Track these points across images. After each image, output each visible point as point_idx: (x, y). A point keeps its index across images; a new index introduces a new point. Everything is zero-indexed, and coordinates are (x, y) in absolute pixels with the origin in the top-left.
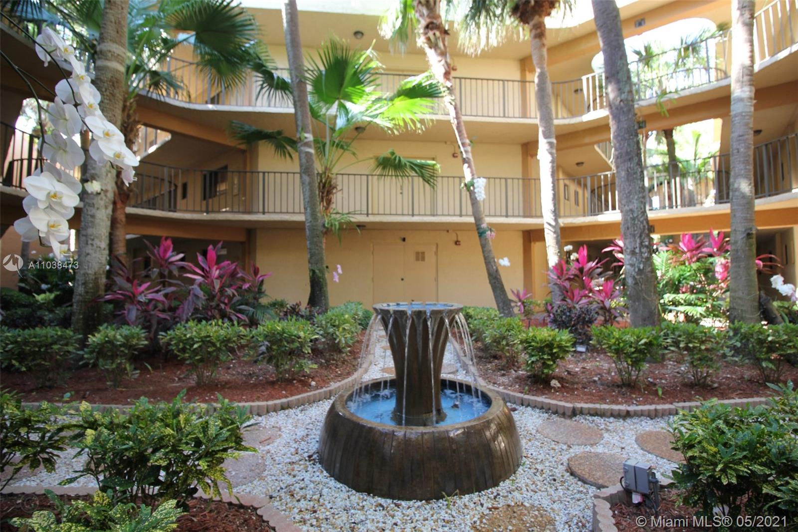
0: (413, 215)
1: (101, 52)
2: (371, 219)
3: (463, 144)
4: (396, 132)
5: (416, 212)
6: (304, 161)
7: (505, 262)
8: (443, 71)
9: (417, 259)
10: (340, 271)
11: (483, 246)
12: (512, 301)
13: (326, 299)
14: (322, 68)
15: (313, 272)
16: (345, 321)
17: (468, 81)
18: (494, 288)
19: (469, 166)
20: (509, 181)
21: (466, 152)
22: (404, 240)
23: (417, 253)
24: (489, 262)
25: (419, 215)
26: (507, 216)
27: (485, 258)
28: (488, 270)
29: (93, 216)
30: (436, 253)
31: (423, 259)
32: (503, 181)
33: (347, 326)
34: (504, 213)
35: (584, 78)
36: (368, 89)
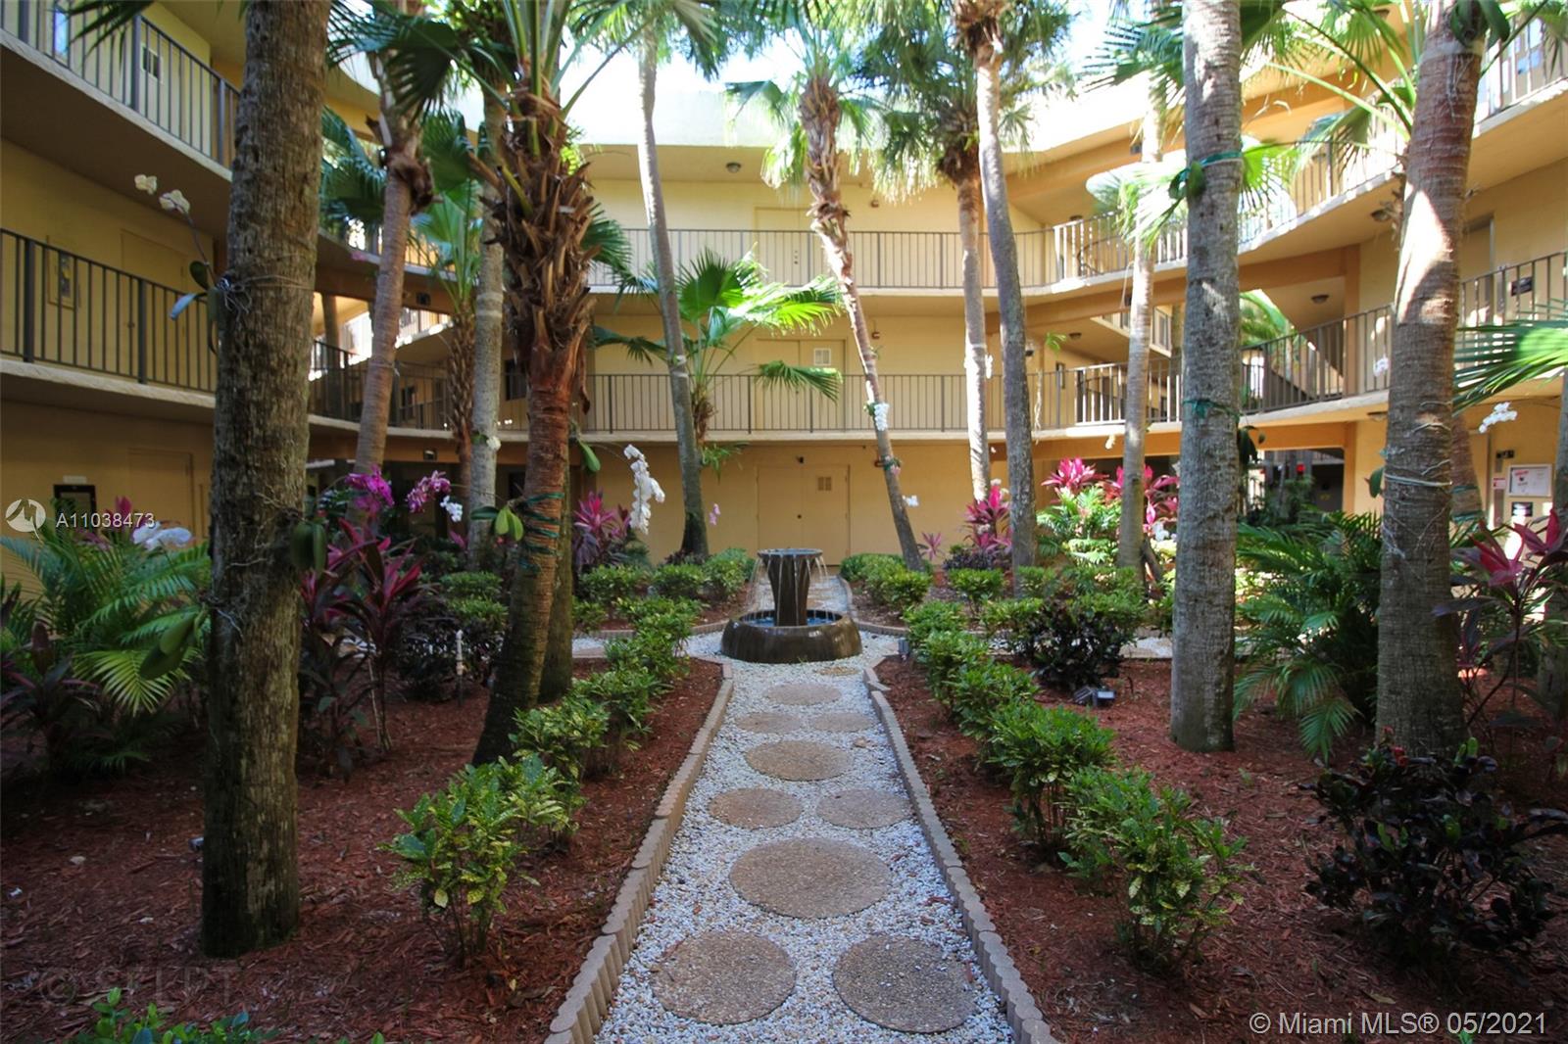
0: (812, 430)
1: (483, 302)
2: (755, 436)
3: (866, 357)
4: (784, 333)
5: (816, 425)
6: (677, 388)
7: (912, 501)
8: (842, 265)
9: (821, 488)
10: (717, 511)
11: (889, 482)
12: (923, 547)
13: (706, 546)
14: (696, 277)
15: (691, 516)
16: (731, 567)
17: (890, 236)
18: (900, 531)
19: (873, 384)
20: (948, 380)
21: (869, 366)
22: (801, 460)
23: (821, 480)
24: (895, 500)
25: (820, 429)
26: (943, 429)
27: (891, 496)
28: (894, 510)
29: (484, 467)
30: (848, 479)
31: (829, 488)
32: (938, 379)
33: (732, 572)
34: (939, 425)
35: (1057, 228)
36: (747, 292)
